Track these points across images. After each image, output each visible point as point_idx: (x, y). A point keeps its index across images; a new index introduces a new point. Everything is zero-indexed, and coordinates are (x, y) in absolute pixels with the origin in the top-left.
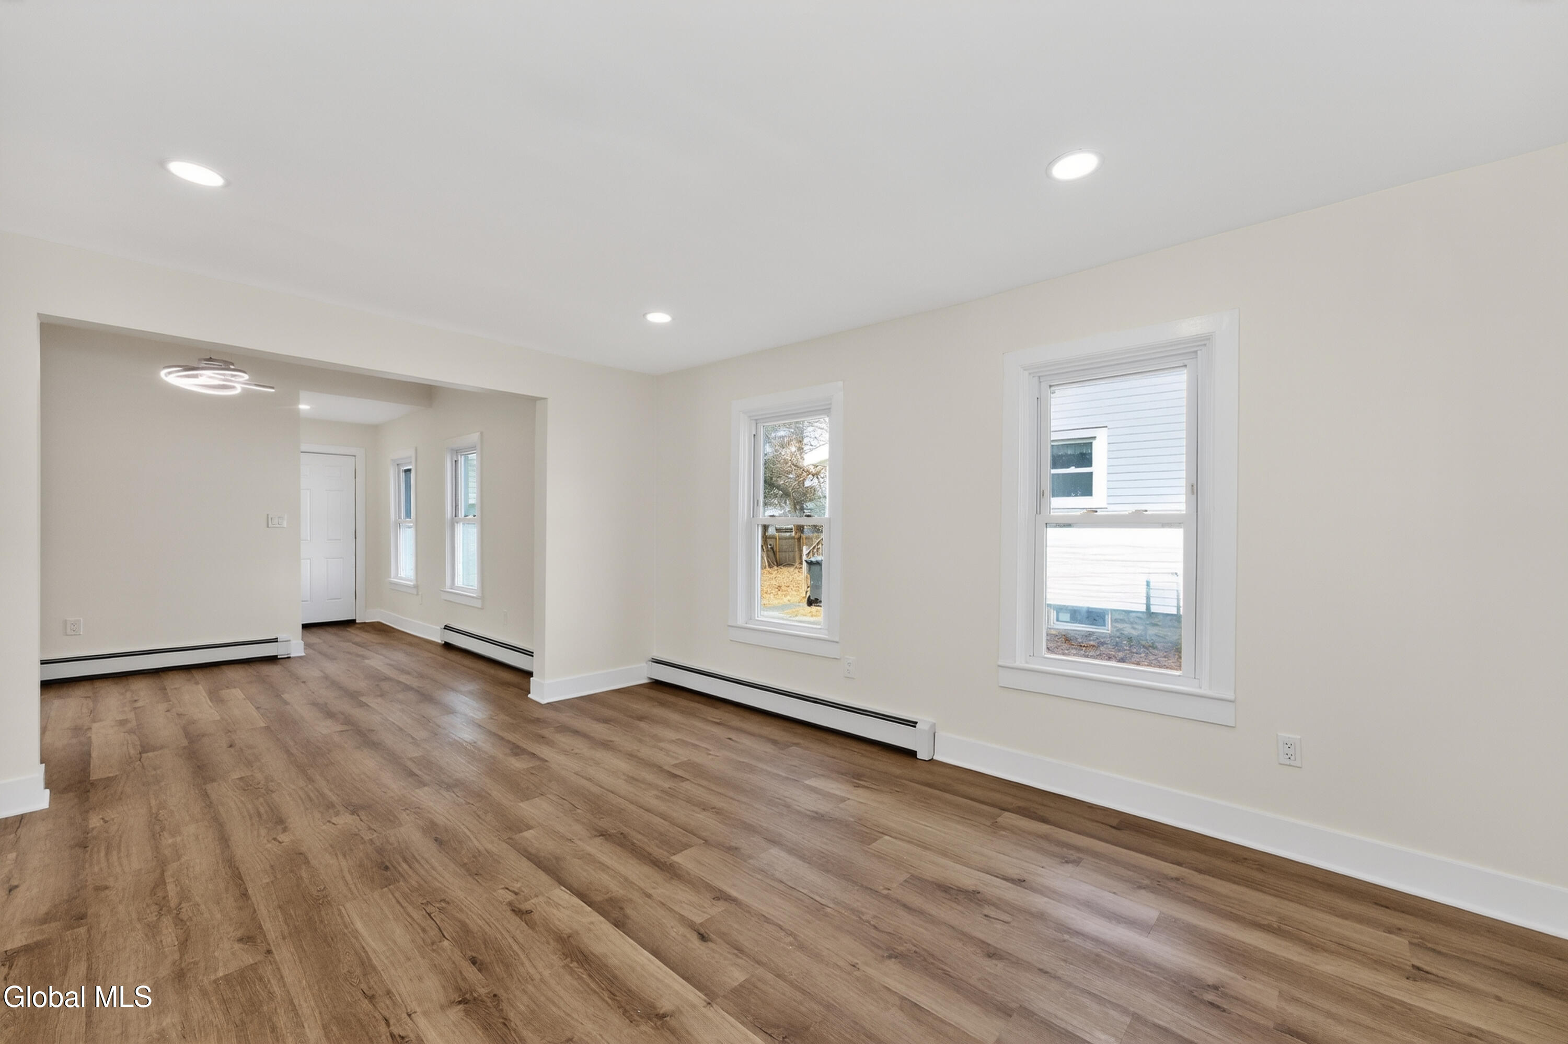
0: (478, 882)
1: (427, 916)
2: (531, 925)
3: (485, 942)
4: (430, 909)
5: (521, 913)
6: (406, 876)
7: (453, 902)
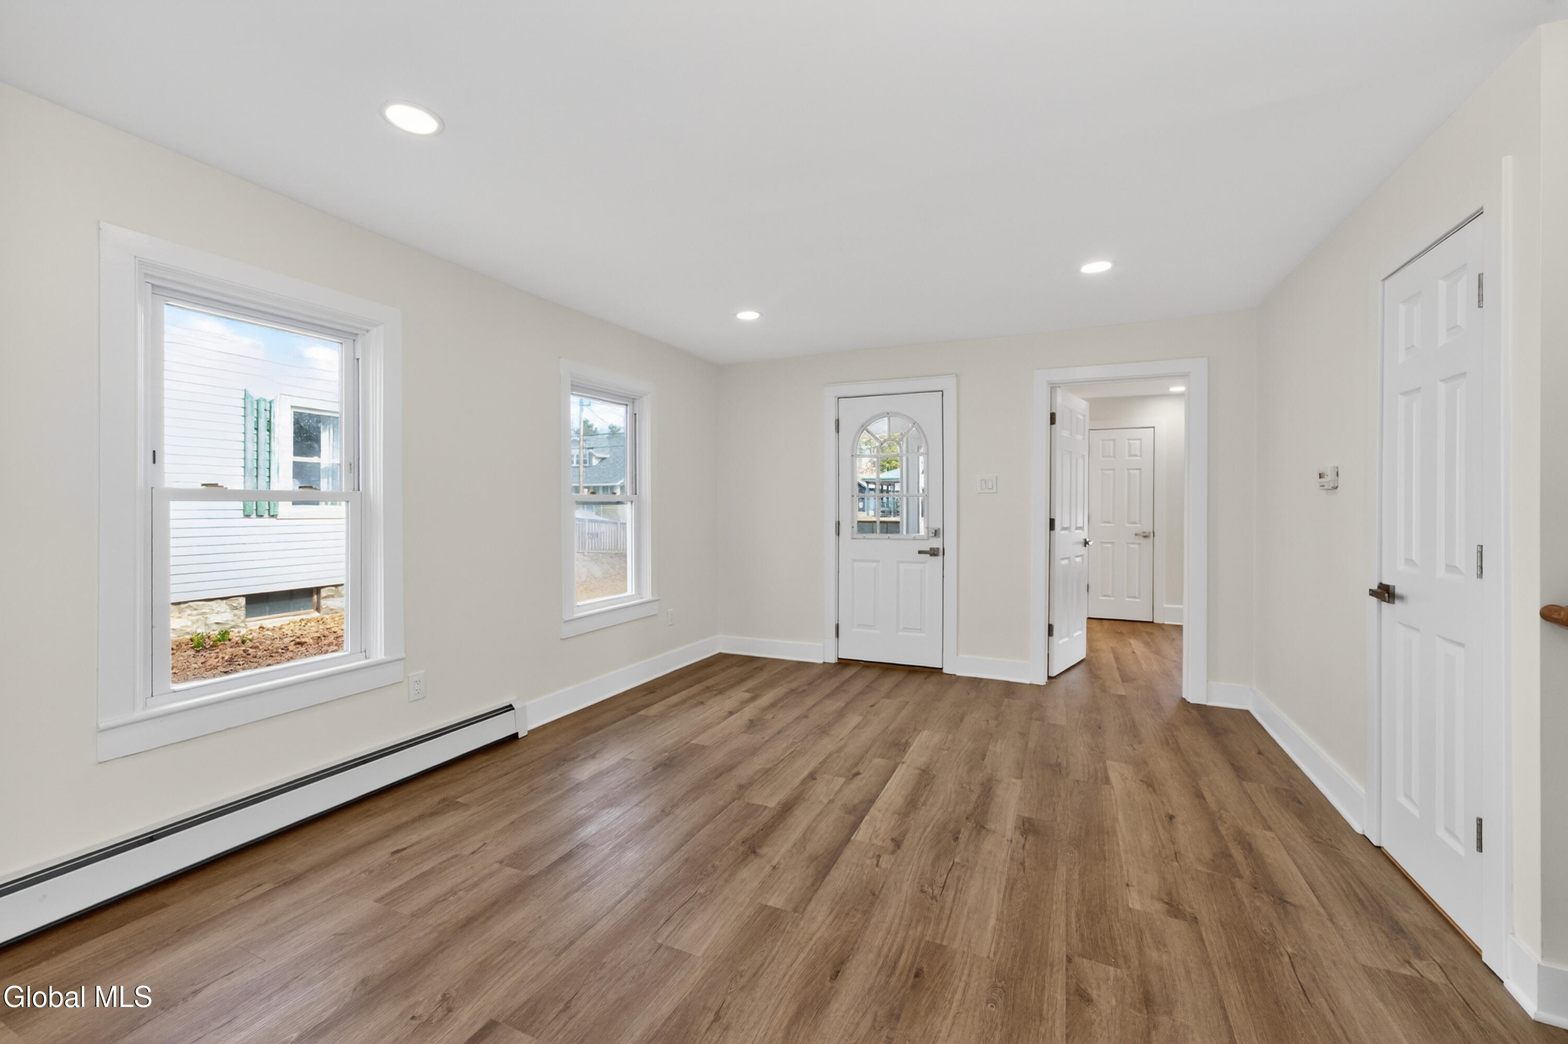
0: (882, 886)
1: (945, 888)
2: (904, 834)
3: (939, 842)
4: (937, 891)
5: (897, 843)
6: (915, 943)
7: (919, 883)
